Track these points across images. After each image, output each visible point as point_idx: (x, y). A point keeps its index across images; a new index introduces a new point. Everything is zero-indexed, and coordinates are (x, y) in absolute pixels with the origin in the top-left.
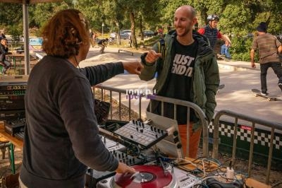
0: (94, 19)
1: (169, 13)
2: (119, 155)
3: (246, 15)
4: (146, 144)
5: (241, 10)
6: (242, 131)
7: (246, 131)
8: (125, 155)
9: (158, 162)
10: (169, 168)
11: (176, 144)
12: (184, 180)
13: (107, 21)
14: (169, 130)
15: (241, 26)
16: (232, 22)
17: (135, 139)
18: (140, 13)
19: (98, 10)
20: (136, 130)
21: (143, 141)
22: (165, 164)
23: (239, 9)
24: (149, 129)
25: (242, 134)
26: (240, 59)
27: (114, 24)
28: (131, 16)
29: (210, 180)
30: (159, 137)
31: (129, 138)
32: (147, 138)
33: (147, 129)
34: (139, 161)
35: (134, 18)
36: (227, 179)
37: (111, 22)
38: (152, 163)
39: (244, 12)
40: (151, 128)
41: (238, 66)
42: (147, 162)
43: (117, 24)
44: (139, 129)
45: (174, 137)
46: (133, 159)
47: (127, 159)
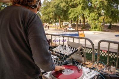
0: (47, 19)
1: (72, 16)
2: (55, 61)
3: (97, 16)
4: (68, 54)
5: (95, 15)
6: (103, 52)
7: (104, 52)
8: (57, 60)
9: (74, 63)
10: (80, 67)
11: (82, 55)
12: (89, 73)
13: (51, 20)
14: (78, 48)
15: (95, 20)
16: (92, 19)
17: (62, 52)
18: (62, 17)
19: (48, 16)
20: (62, 48)
21: (66, 53)
22: (78, 65)
23: (94, 14)
24: (69, 48)
25: (103, 54)
26: (96, 30)
27: (54, 21)
28: (59, 18)
29: (102, 73)
30: (74, 51)
31: (59, 52)
32: (68, 52)
33: (68, 48)
34: (64, 63)
35: (60, 19)
36: (111, 72)
37: (53, 20)
38: (71, 64)
39: (96, 15)
40: (70, 47)
41: (95, 33)
42: (68, 64)
43: (55, 21)
44: (64, 48)
45: (81, 52)
46: (61, 62)
47: (58, 62)
